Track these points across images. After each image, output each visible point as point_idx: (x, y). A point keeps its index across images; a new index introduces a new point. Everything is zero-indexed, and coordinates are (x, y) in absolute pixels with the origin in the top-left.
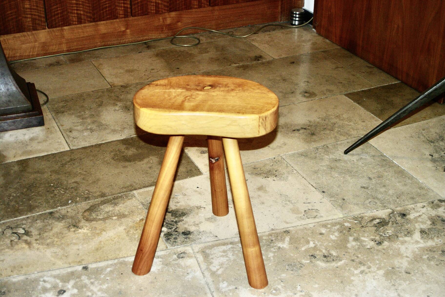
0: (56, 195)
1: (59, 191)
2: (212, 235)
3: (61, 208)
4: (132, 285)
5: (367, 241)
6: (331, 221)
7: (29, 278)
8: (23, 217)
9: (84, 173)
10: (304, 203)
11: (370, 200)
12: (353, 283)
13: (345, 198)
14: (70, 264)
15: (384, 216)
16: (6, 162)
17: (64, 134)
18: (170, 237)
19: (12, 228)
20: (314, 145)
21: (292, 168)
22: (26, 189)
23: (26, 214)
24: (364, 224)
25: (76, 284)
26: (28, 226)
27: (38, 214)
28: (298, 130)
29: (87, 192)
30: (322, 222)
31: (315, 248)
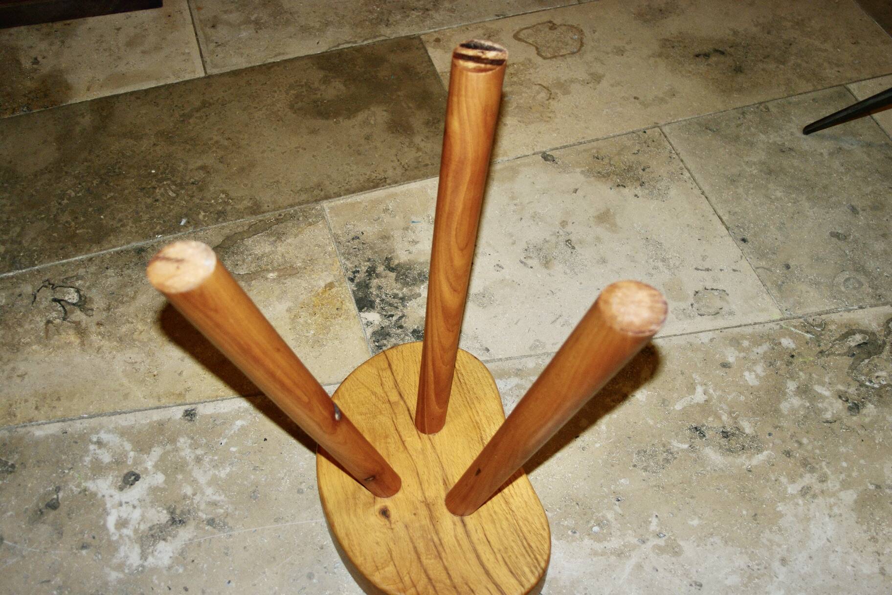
0: (157, 200)
1: (165, 190)
2: (478, 345)
3: (162, 239)
4: (283, 475)
5: (827, 397)
6: (749, 330)
7: (69, 430)
8: (81, 257)
9: (226, 143)
10: (697, 269)
11: (846, 275)
12: (781, 522)
13: (792, 263)
14: (159, 401)
15: (874, 327)
16: (70, 102)
17: (200, 33)
18: (385, 342)
19: (54, 287)
20: (738, 101)
21: (681, 165)
22: (99, 180)
23: (89, 251)
24: (826, 345)
25: (162, 458)
26: (88, 284)
27: (112, 250)
28: (707, 55)
29: (224, 196)
30: (730, 330)
31: (706, 408)
